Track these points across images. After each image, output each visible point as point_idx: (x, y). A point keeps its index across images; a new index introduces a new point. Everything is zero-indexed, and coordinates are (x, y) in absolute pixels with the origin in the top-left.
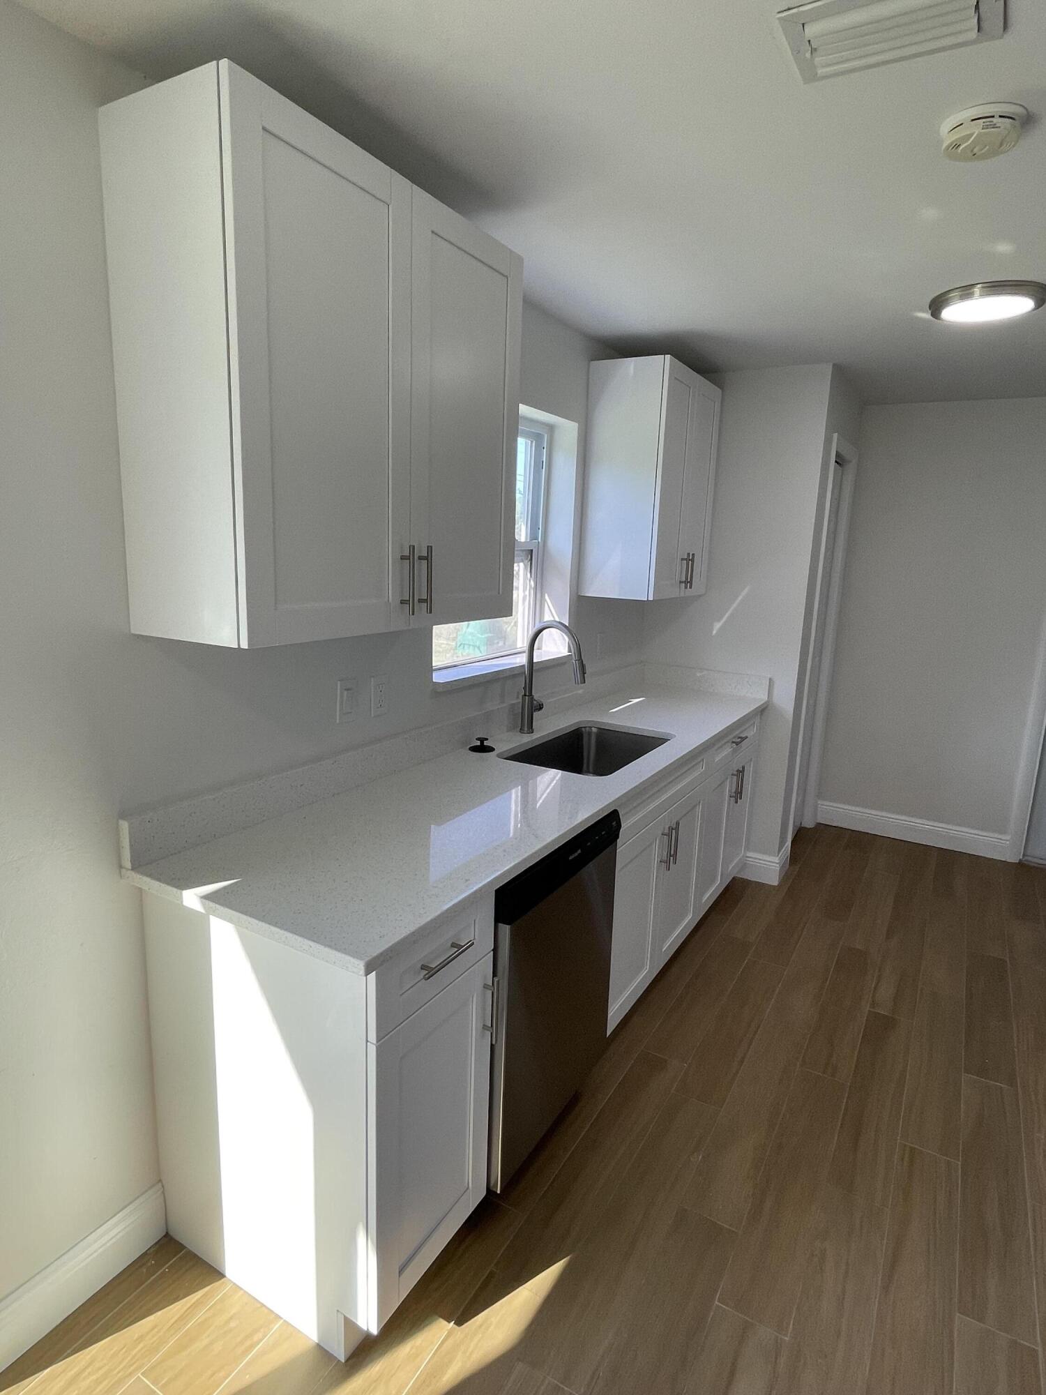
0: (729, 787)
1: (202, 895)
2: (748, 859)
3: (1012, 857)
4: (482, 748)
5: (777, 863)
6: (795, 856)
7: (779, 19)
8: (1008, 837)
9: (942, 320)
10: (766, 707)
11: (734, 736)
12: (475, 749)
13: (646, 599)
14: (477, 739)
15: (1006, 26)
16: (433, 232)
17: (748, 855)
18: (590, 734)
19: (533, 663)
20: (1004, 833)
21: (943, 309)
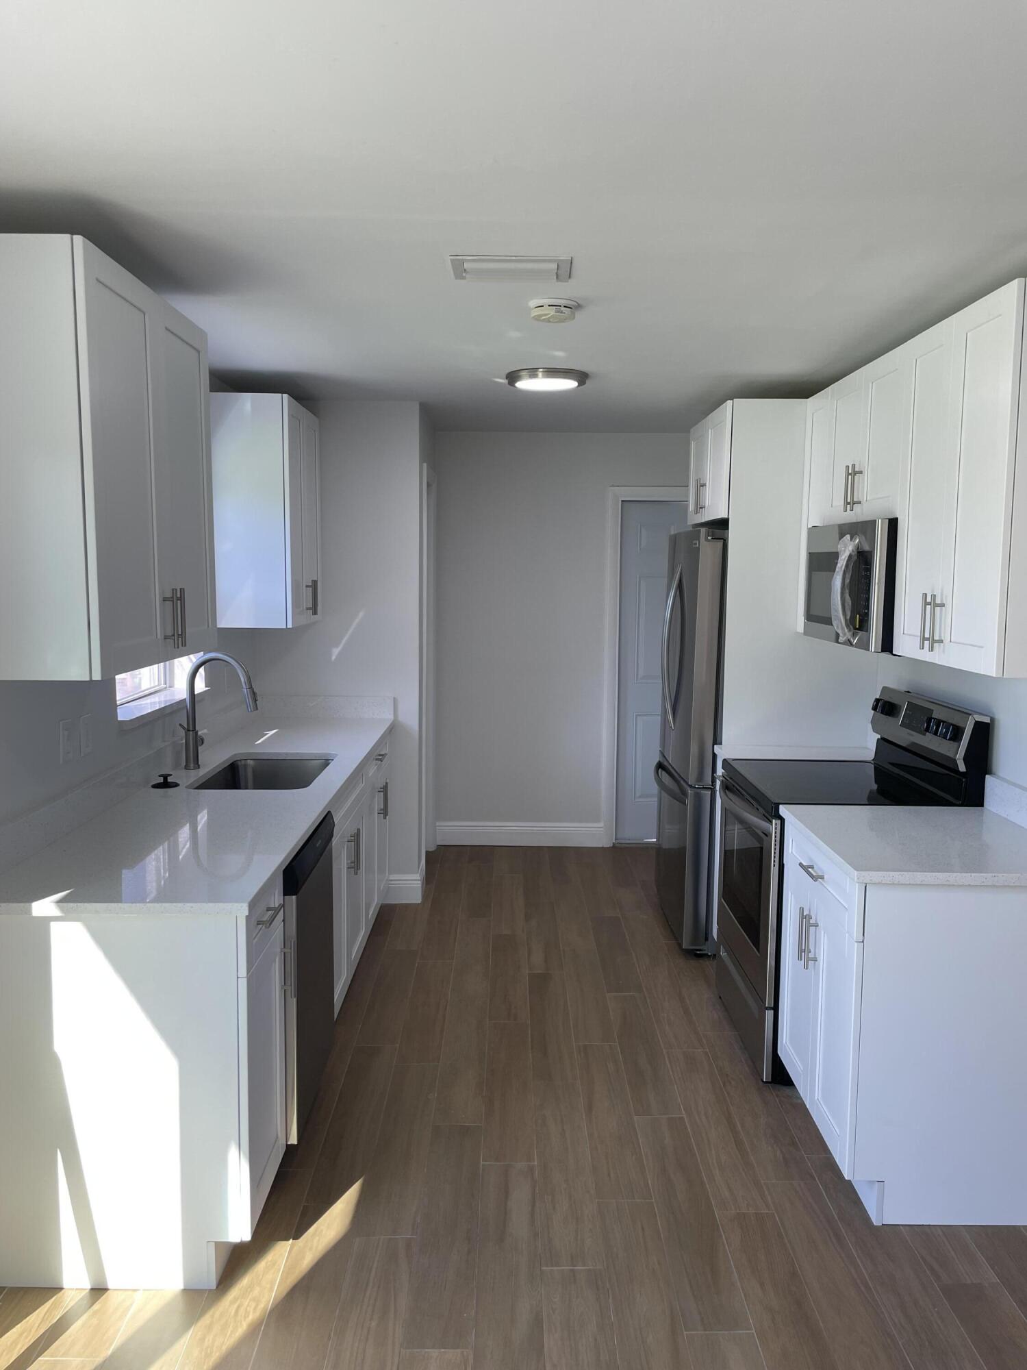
0: (378, 803)
1: (55, 900)
2: (393, 882)
3: (607, 842)
4: (165, 784)
5: (418, 880)
6: (430, 877)
7: (451, 259)
8: (601, 824)
9: (515, 387)
10: (393, 728)
11: (377, 756)
12: (156, 786)
13: (285, 627)
14: (160, 776)
15: (570, 277)
16: (167, 329)
17: (391, 878)
18: (245, 766)
19: (194, 695)
20: (598, 821)
21: (518, 381)
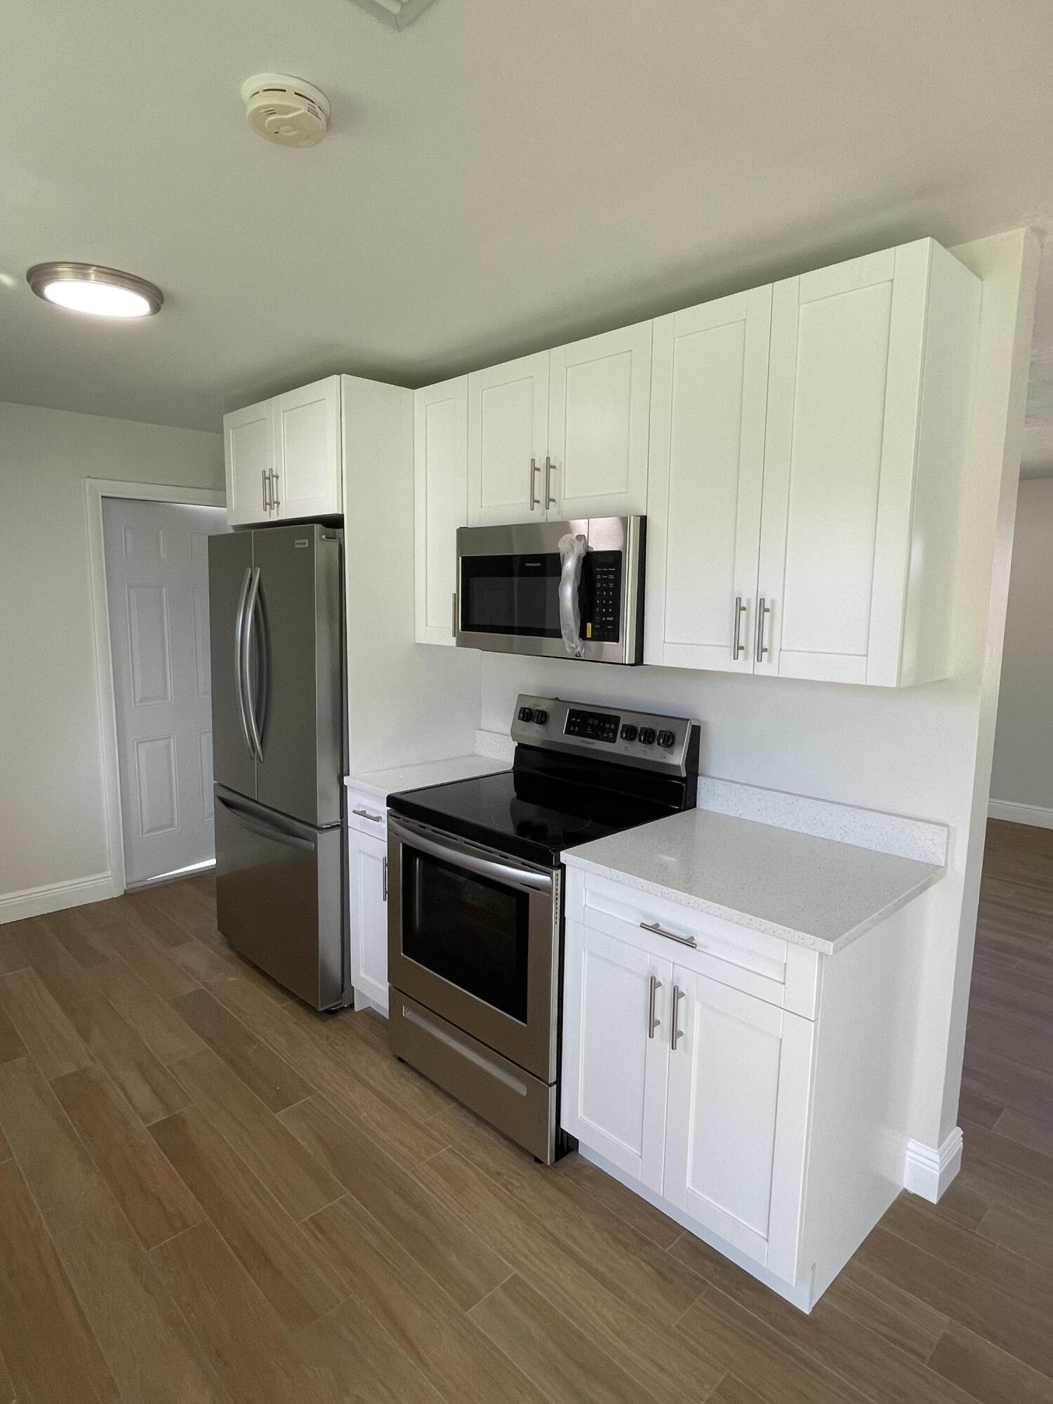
3: (117, 892)
8: (109, 873)
9: (43, 297)
21: (46, 285)
